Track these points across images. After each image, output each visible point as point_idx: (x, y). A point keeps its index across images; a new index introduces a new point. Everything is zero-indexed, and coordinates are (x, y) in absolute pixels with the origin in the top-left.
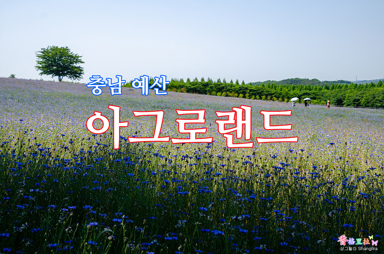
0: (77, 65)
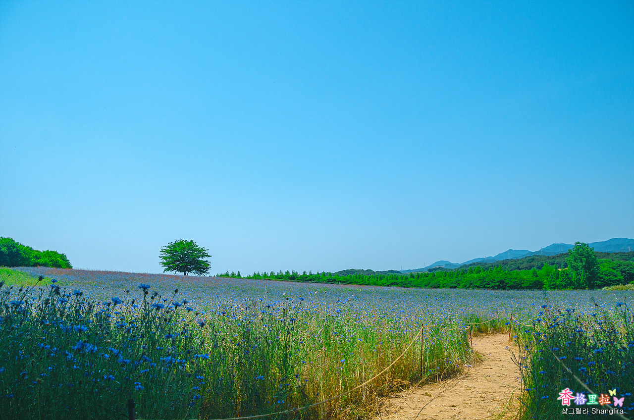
0: (205, 259)
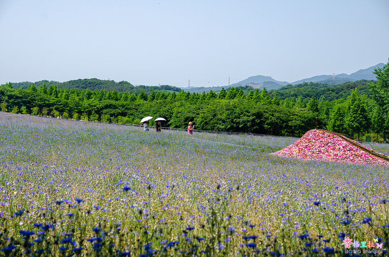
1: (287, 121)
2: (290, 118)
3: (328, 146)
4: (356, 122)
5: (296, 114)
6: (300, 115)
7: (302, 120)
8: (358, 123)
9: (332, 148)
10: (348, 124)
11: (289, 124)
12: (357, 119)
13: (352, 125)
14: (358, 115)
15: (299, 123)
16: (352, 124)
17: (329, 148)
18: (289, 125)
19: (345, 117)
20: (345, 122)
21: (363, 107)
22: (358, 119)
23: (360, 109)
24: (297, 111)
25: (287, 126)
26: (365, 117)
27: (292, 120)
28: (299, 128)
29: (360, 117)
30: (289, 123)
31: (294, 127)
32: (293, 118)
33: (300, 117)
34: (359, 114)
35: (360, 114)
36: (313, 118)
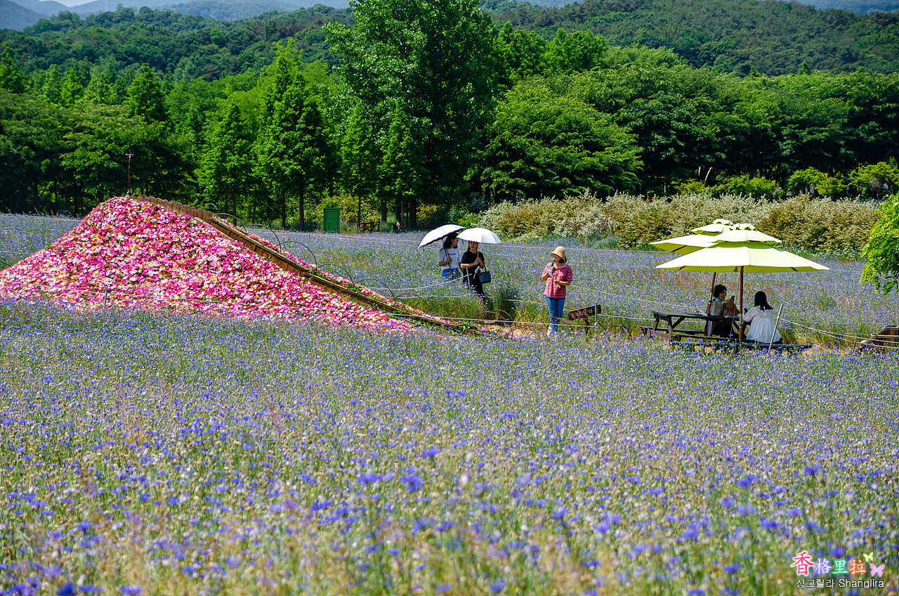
1: (54, 152)
2: (66, 140)
3: (169, 255)
4: (292, 157)
5: (87, 125)
6: (100, 132)
7: (109, 147)
8: (300, 161)
9: (183, 261)
10: (268, 165)
11: (64, 163)
12: (296, 147)
13: (279, 170)
14: (297, 134)
15: (98, 160)
16: (281, 164)
17: (174, 264)
18: (64, 167)
19: (255, 138)
20: (256, 159)
21: (314, 106)
22: (299, 148)
23: (304, 114)
24: (91, 116)
25: (56, 171)
26: (320, 142)
27: (73, 150)
28: (99, 177)
29: (305, 142)
30: (62, 159)
31: (80, 173)
32: (75, 140)
33: (101, 136)
34: (300, 129)
35: (305, 131)
36: (146, 142)
